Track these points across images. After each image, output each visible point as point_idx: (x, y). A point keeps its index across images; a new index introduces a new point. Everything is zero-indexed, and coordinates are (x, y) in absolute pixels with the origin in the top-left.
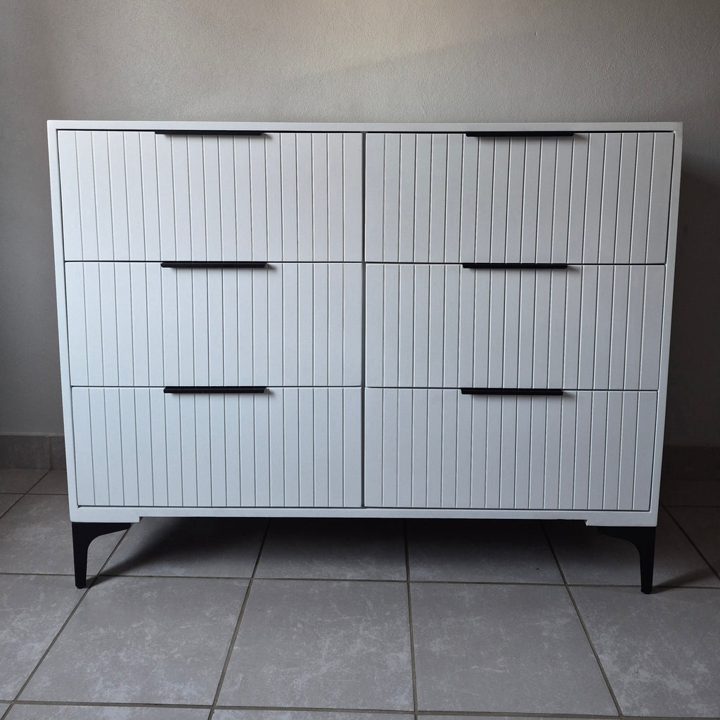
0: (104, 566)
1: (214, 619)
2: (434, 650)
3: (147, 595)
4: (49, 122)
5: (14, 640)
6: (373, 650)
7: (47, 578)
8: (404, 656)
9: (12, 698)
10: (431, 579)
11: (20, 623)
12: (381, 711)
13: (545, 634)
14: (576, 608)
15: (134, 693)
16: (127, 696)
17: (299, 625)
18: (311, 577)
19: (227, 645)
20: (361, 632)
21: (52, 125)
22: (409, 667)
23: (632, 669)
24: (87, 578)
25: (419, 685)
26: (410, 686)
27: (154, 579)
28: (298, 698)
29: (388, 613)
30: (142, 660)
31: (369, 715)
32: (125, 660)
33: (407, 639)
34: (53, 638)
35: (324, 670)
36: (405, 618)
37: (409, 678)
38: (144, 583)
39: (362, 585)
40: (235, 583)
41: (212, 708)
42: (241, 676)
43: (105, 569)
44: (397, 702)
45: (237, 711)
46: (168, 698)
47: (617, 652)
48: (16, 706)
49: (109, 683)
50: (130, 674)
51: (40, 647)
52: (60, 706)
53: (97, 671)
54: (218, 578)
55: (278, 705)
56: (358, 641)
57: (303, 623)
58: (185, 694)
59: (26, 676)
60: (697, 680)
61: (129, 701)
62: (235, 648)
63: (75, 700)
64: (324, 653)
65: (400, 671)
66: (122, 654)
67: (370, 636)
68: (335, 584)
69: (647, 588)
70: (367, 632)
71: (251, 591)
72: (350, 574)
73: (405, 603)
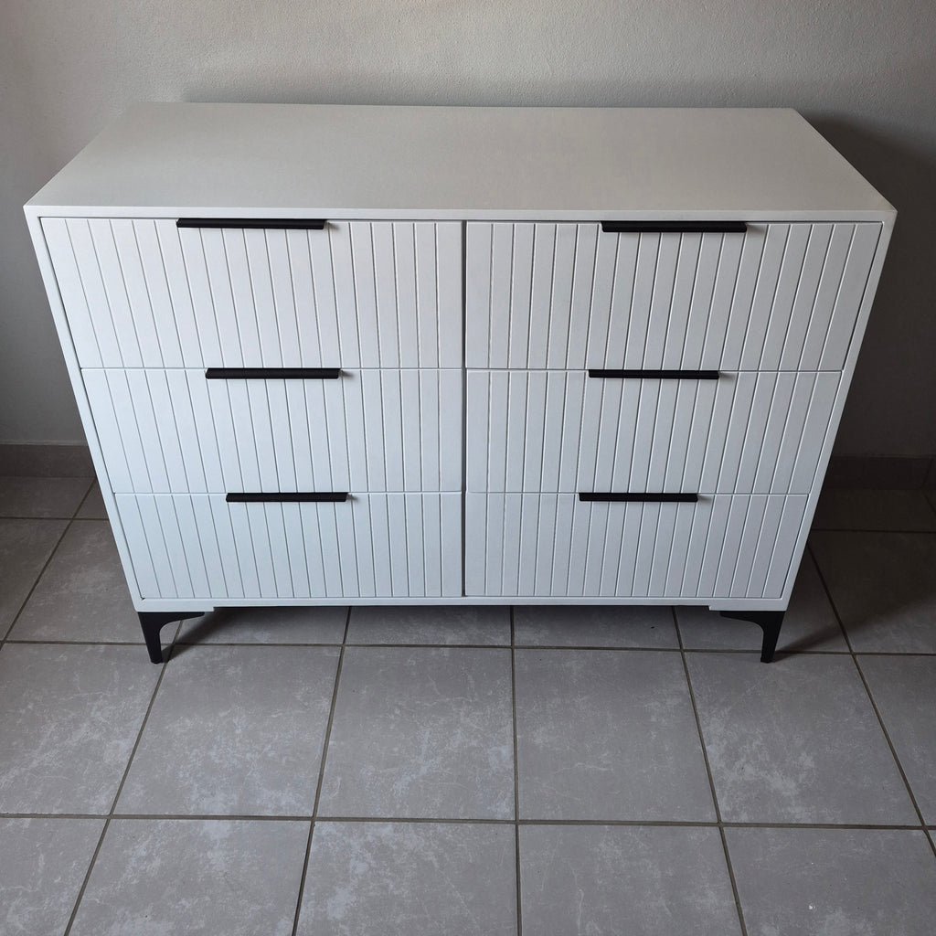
0: (178, 633)
1: (306, 704)
2: (538, 741)
3: (231, 671)
4: (26, 208)
5: (96, 737)
6: (474, 743)
7: (118, 648)
8: (506, 751)
9: (107, 812)
10: (537, 643)
11: (99, 714)
12: (481, 821)
13: (654, 719)
14: (689, 684)
15: (232, 803)
16: (225, 807)
17: (398, 712)
18: (408, 643)
19: (322, 740)
20: (462, 719)
21: (31, 211)
22: (511, 766)
23: (738, 765)
24: (163, 648)
25: (520, 789)
26: (512, 789)
27: (236, 648)
28: (398, 806)
29: (490, 693)
30: (235, 761)
31: (470, 826)
32: (217, 761)
33: (509, 728)
34: (138, 732)
35: (424, 770)
36: (509, 699)
37: (511, 780)
38: (226, 653)
39: (463, 652)
40: (325, 651)
41: (312, 819)
42: (339, 779)
43: (180, 635)
44: (499, 810)
45: (338, 823)
46: (267, 808)
47: (725, 742)
48: (113, 821)
49: (203, 791)
50: (225, 779)
51: (126, 745)
52: (159, 821)
53: (190, 775)
54: (306, 645)
55: (379, 815)
56: (459, 731)
57: (400, 707)
58: (283, 803)
59: (118, 782)
60: (801, 777)
61: (228, 813)
62: (331, 743)
63: (172, 813)
64: (424, 747)
65: (501, 771)
66: (213, 754)
67: (471, 724)
68: (433, 652)
69: (769, 654)
70: (468, 720)
71: (344, 664)
72: (450, 638)
73: (509, 678)
